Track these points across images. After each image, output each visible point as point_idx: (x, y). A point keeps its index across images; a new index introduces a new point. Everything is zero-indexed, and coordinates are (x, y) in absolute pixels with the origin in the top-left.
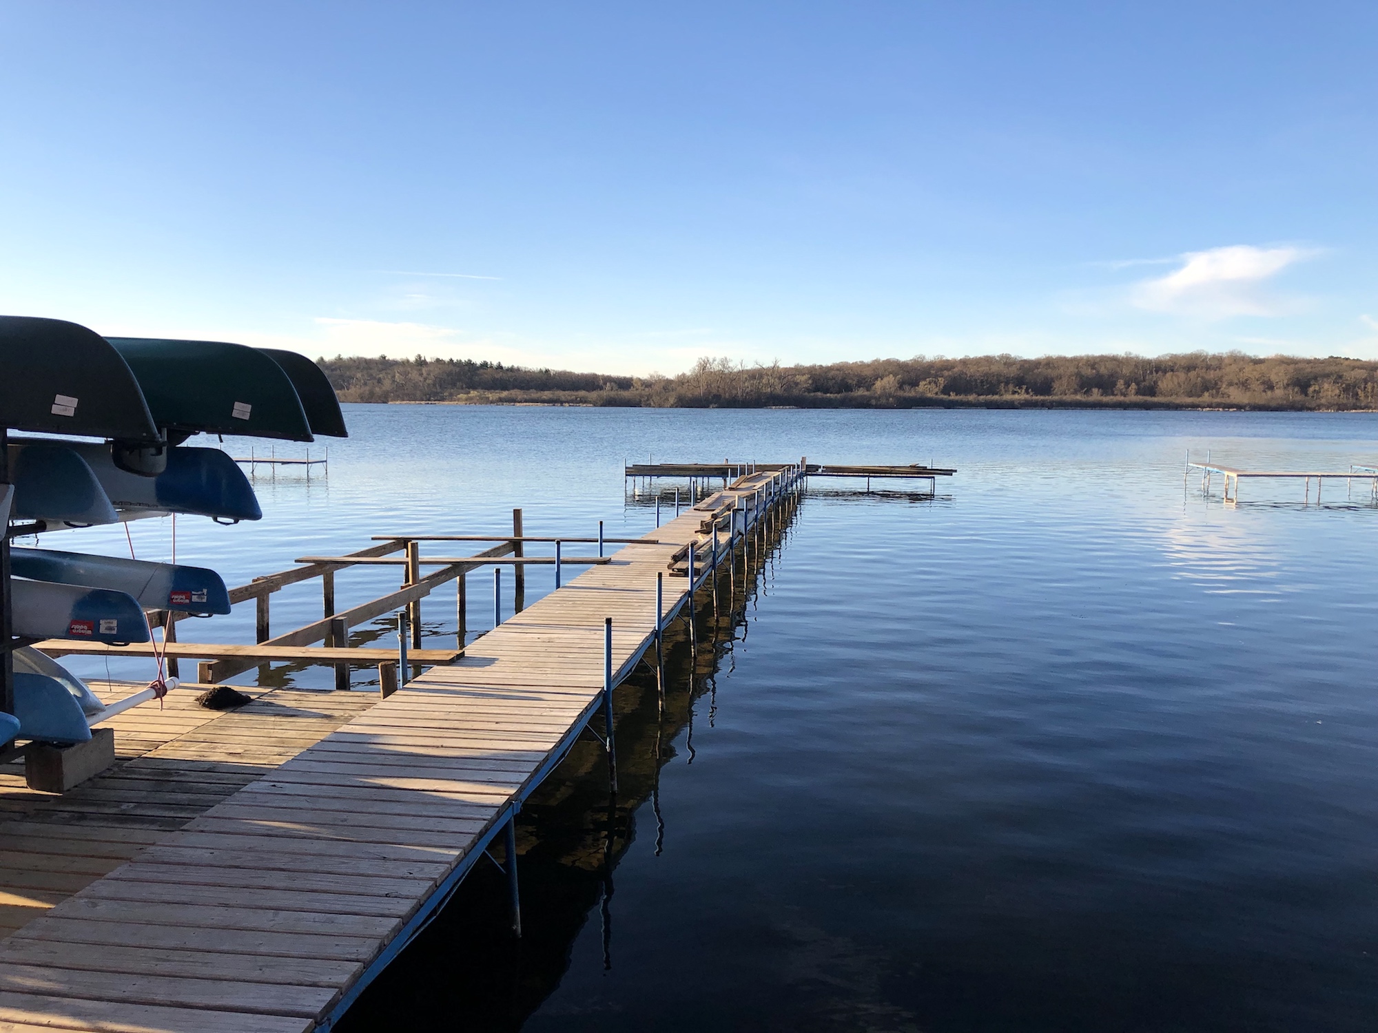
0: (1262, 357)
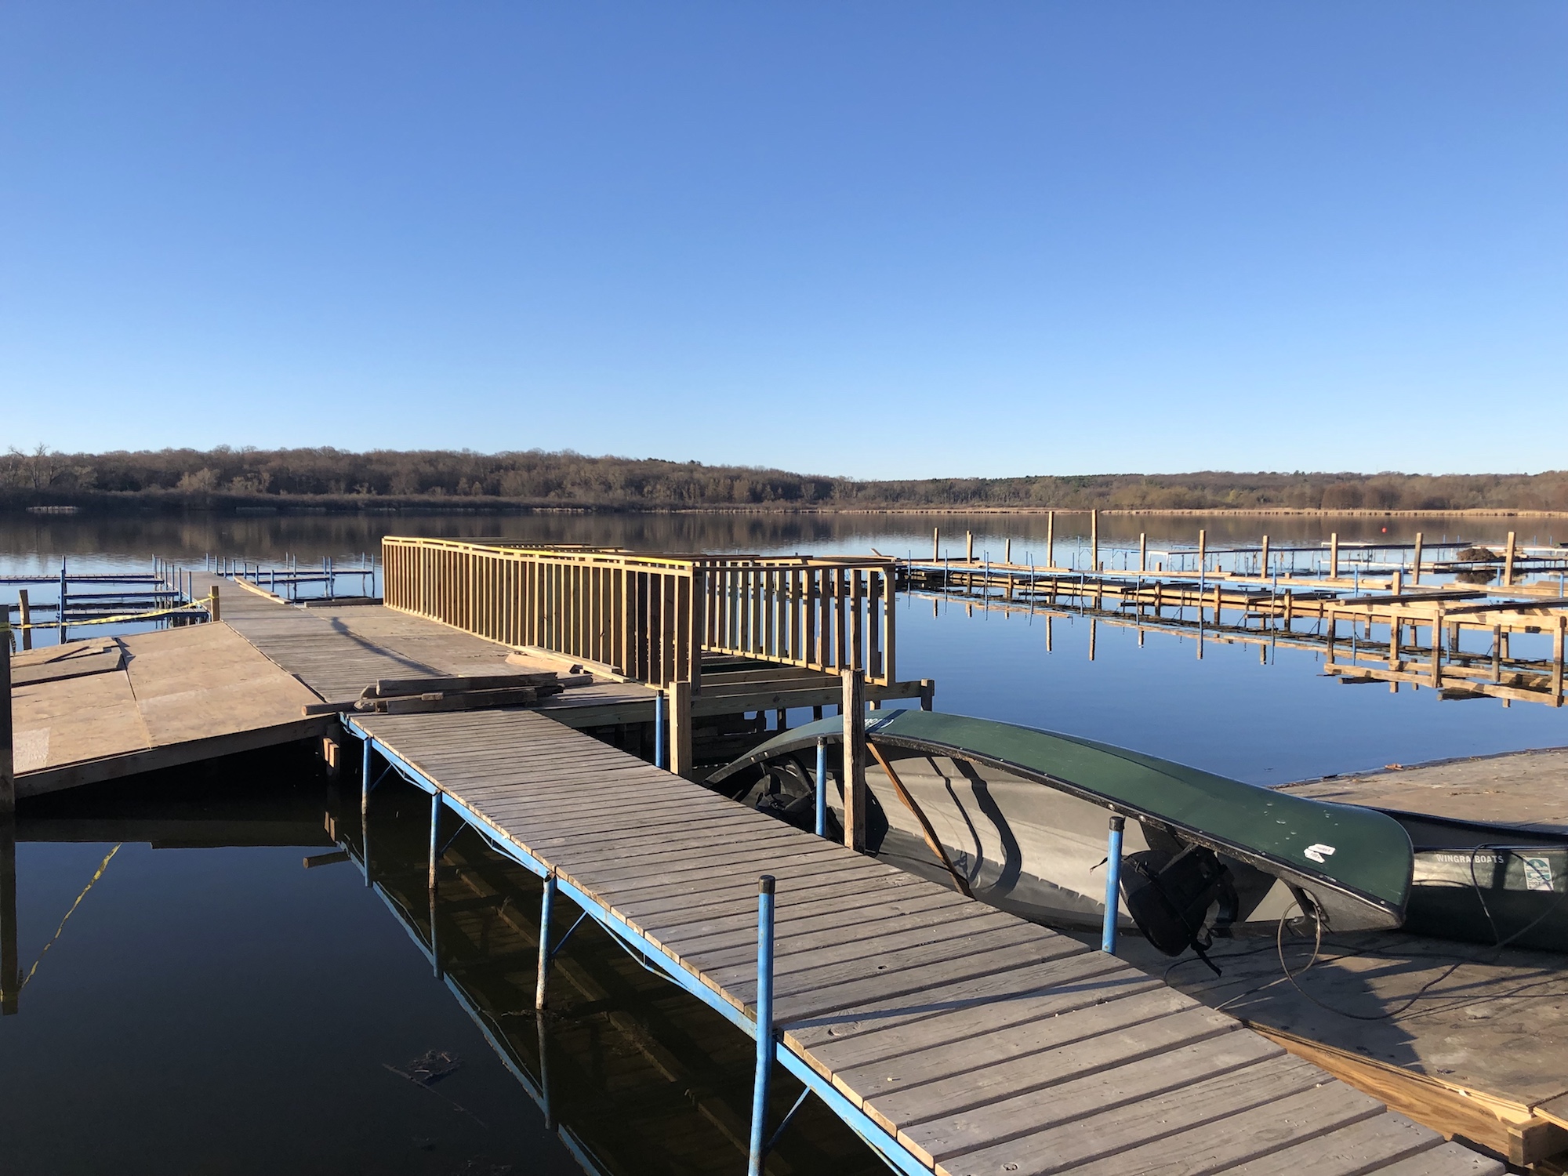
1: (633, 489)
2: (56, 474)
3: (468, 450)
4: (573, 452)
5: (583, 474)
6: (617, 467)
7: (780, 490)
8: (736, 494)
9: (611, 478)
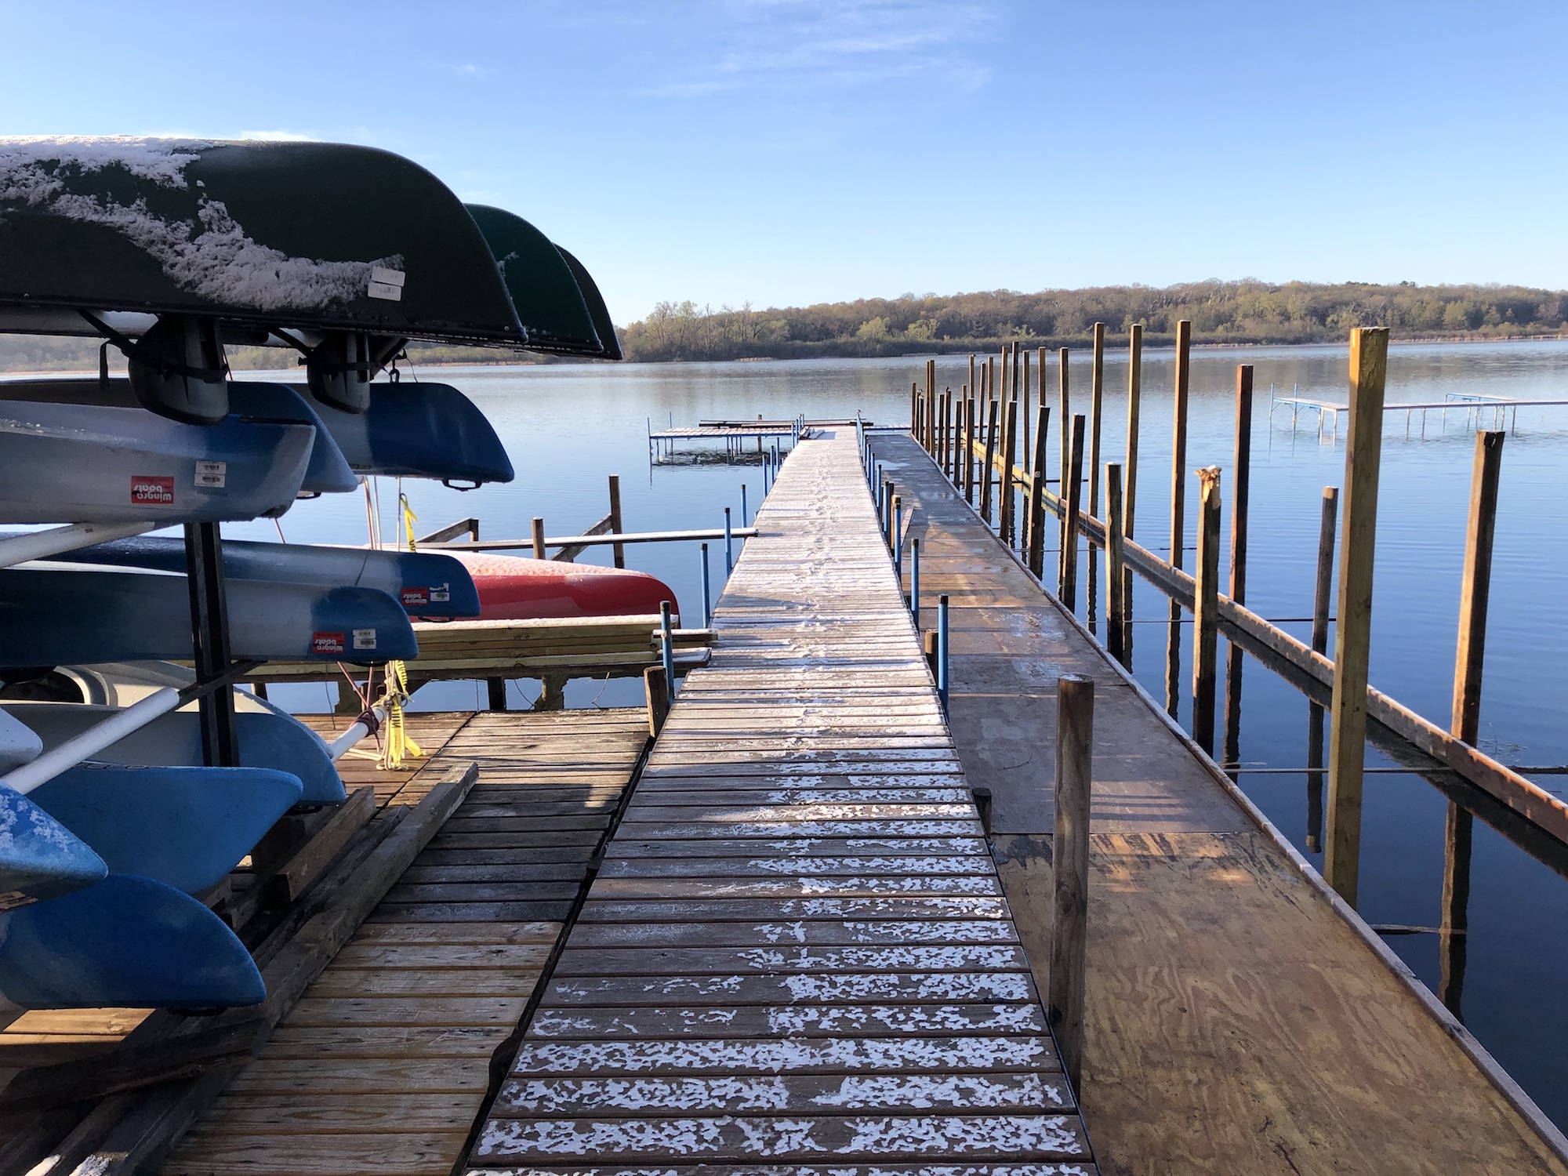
0: (1278, 284)
1: (1314, 319)
2: (758, 327)
3: (1138, 284)
4: (1254, 279)
5: (1257, 305)
6: (1300, 295)
7: (1509, 312)
8: (1447, 318)
9: (1290, 308)
